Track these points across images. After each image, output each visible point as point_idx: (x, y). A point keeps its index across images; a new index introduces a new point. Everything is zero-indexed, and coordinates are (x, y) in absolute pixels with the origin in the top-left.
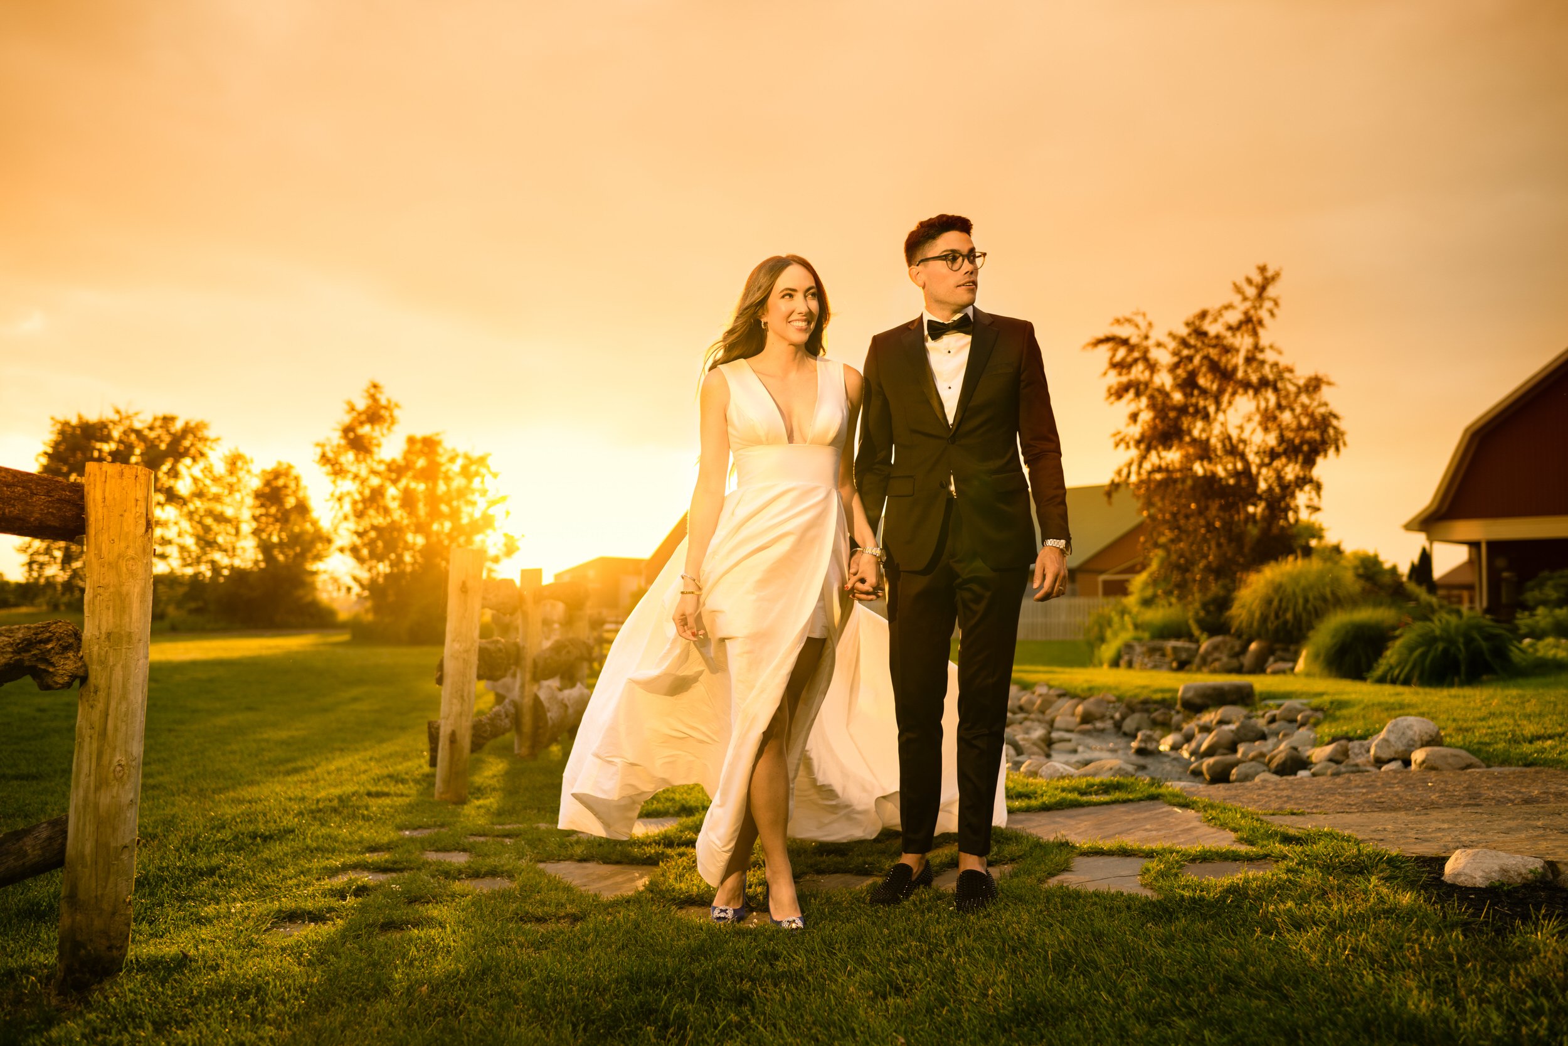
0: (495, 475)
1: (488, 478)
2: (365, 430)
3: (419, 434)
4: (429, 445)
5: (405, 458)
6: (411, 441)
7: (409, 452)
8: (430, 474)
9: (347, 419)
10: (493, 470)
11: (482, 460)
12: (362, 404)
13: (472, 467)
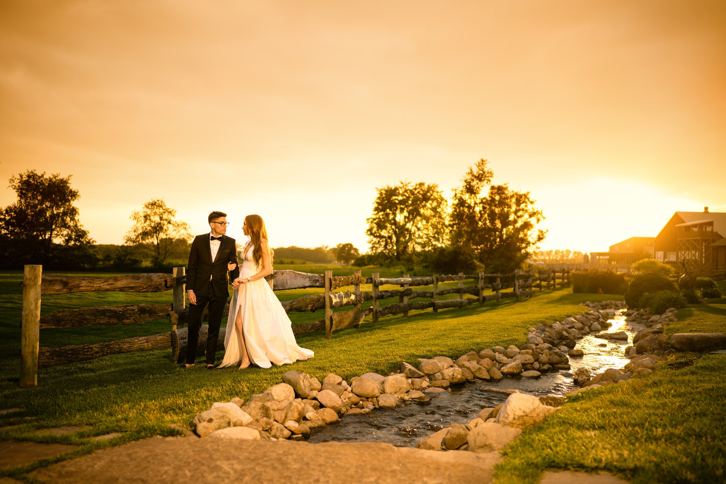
0: (532, 203)
1: (529, 203)
2: (474, 183)
3: (496, 185)
4: (500, 190)
5: (490, 196)
6: (493, 188)
7: (492, 193)
8: (502, 203)
9: (469, 177)
10: (531, 200)
11: (525, 196)
12: (476, 171)
13: (520, 199)
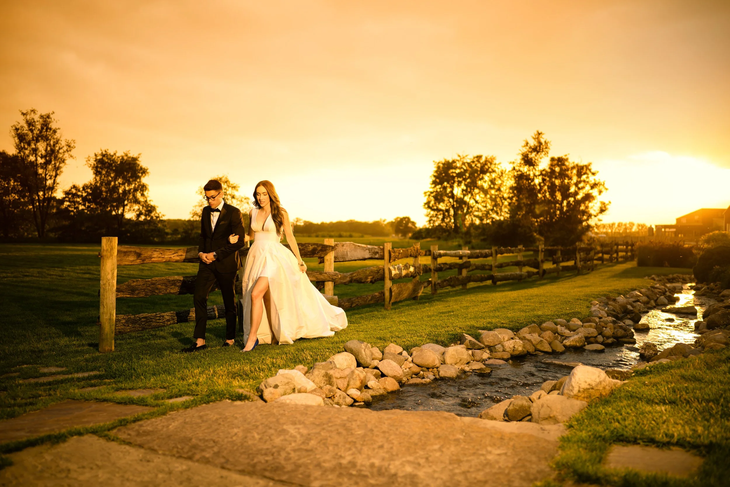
0: (593, 174)
1: (590, 175)
2: (532, 155)
3: (556, 157)
4: (560, 161)
5: (550, 168)
6: (553, 159)
7: (552, 165)
8: (563, 175)
9: (525, 150)
10: (593, 171)
11: (587, 167)
12: (533, 143)
13: (581, 170)
